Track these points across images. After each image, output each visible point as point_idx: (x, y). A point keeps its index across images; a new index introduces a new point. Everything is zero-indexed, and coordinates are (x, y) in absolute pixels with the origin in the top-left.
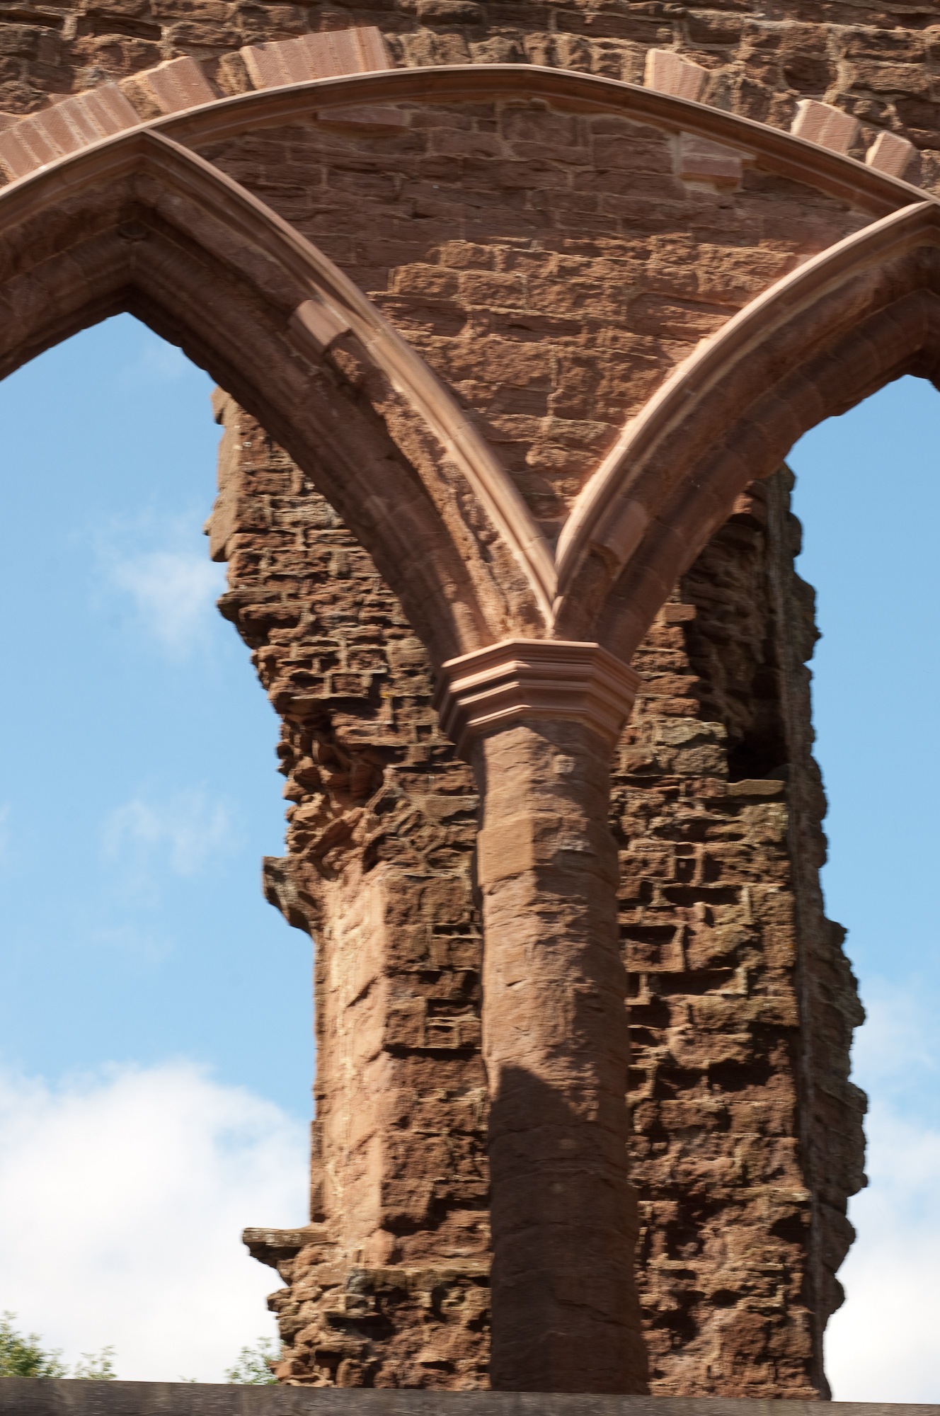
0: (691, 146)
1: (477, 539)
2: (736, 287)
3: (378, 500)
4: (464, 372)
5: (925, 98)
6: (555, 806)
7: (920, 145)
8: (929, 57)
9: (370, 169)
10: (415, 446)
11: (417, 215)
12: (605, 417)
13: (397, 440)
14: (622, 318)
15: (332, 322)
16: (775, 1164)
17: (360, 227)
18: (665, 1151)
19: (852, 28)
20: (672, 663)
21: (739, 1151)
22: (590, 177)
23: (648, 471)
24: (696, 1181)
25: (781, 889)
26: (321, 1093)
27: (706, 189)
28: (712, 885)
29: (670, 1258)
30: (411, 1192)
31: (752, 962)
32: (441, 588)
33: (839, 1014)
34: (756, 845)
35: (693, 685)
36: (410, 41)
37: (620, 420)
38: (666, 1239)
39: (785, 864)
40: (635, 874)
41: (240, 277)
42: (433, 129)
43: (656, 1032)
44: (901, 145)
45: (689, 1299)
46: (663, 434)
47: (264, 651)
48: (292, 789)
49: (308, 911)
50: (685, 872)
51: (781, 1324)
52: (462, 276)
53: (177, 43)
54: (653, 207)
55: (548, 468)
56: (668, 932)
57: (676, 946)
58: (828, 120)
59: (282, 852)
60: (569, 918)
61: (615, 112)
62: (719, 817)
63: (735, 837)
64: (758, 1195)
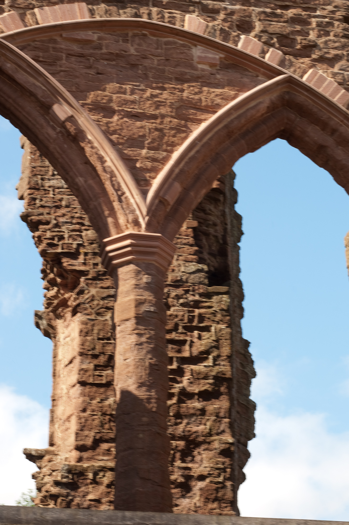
0: (201, 51)
1: (118, 195)
2: (216, 104)
3: (81, 179)
4: (114, 132)
5: (288, 36)
6: (144, 294)
7: (285, 53)
8: (290, 21)
9: (81, 56)
10: (95, 159)
11: (98, 73)
12: (166, 151)
13: (88, 157)
14: (173, 114)
15: (65, 112)
16: (222, 428)
17: (77, 77)
18: (181, 423)
19: (261, 10)
20: (188, 242)
21: (209, 424)
22: (163, 61)
23: (182, 171)
24: (192, 434)
25: (227, 327)
26: (53, 398)
27: (206, 67)
28: (201, 325)
29: (182, 462)
30: (87, 436)
31: (215, 353)
32: (103, 212)
33: (246, 374)
34: (218, 311)
35: (196, 251)
36: (98, 9)
37: (172, 152)
38: (181, 456)
39: (228, 318)
40: (172, 320)
41: (32, 94)
42: (106, 41)
43: (179, 379)
44: (278, 53)
45: (188, 478)
46: (187, 158)
47: (37, 234)
48: (46, 285)
49: (51, 331)
50: (191, 320)
51: (222, 488)
52: (114, 97)
53: (11, 6)
54: (186, 73)
55: (144, 169)
56: (184, 342)
57: (187, 347)
58: (252, 43)
59: (42, 309)
60: (148, 336)
61: (173, 37)
62: (204, 300)
63: (210, 307)
64: (215, 440)
